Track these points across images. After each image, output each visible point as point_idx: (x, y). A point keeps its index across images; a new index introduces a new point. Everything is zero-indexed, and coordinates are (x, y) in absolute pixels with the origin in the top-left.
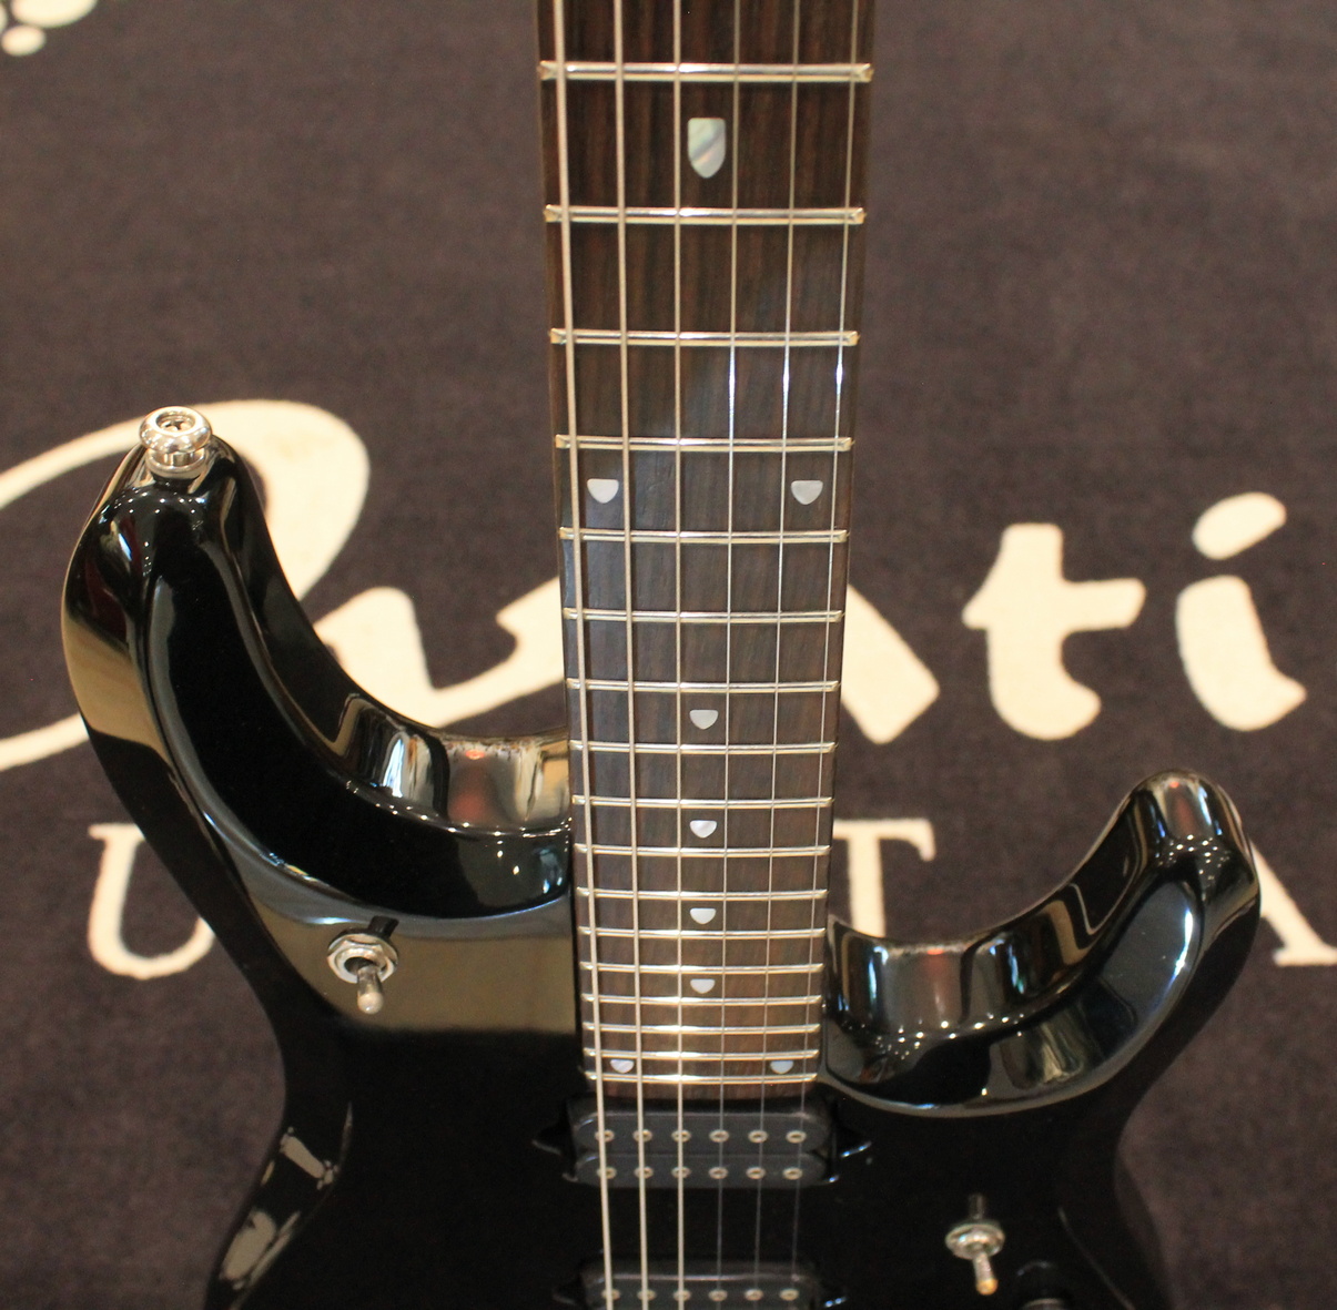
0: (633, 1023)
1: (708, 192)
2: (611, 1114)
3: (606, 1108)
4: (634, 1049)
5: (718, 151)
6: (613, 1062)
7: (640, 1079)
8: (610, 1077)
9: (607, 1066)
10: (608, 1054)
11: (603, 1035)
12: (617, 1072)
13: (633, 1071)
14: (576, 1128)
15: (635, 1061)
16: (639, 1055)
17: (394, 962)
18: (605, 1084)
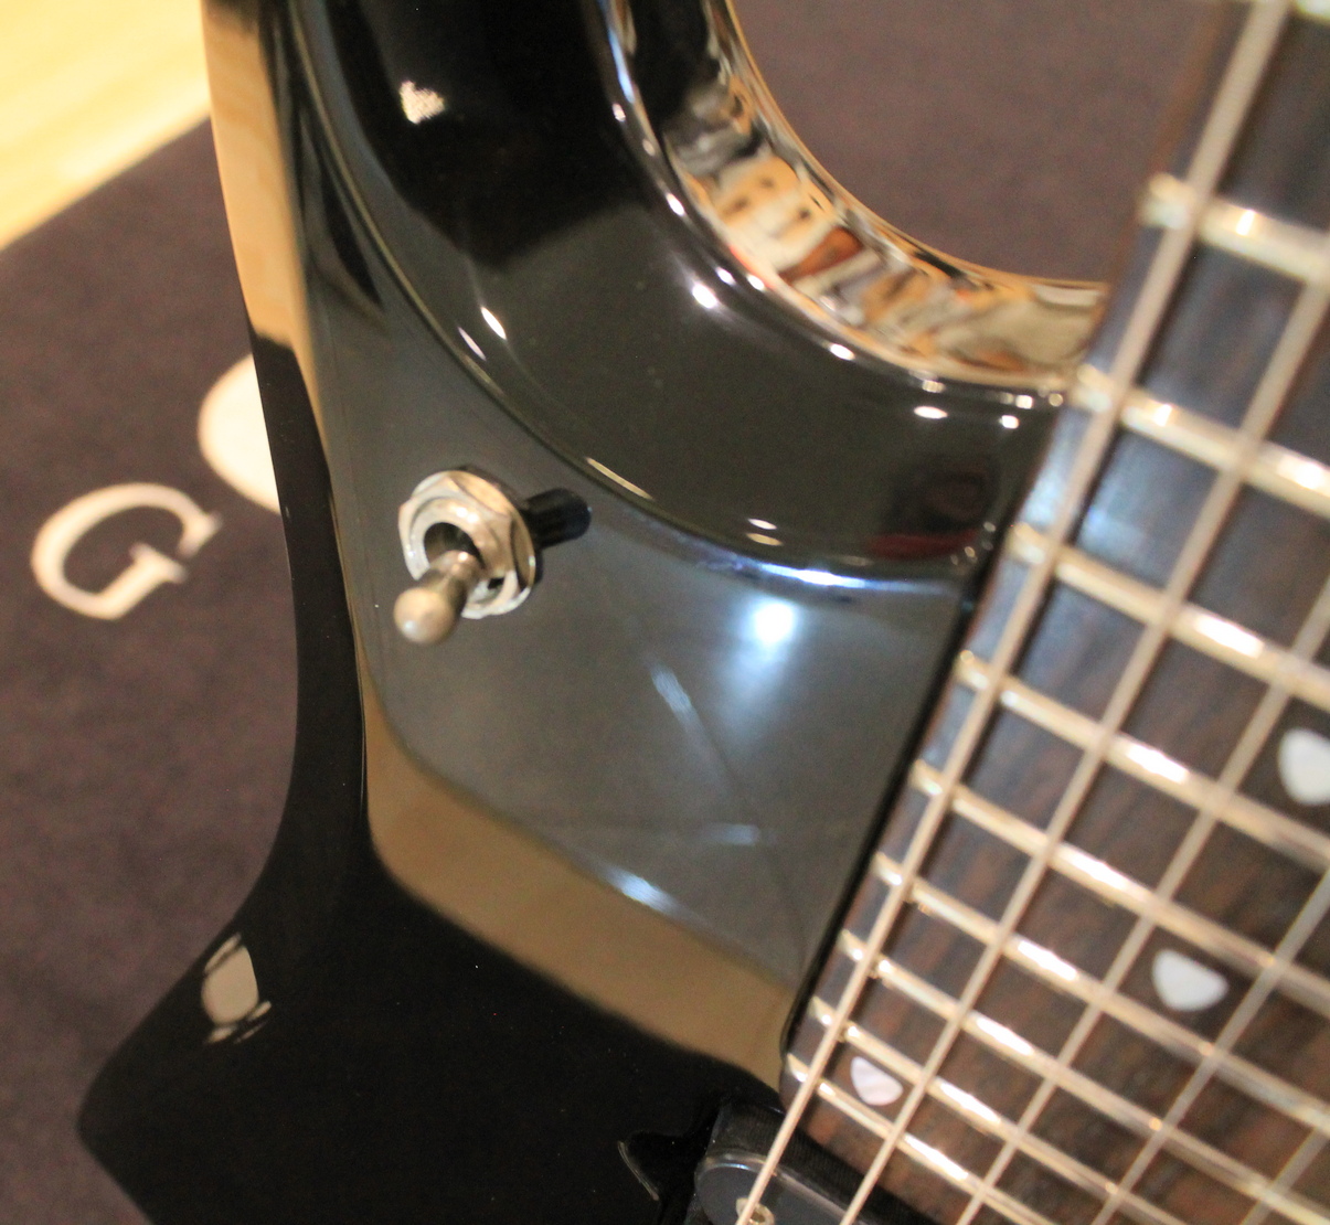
0: (953, 989)
2: (790, 1180)
3: (786, 1160)
4: (920, 1058)
6: (859, 1065)
7: (892, 1135)
8: (834, 1094)
9: (838, 1063)
10: (855, 1034)
11: (872, 985)
12: (854, 1090)
13: (889, 1111)
14: (710, 1163)
15: (907, 1087)
16: (921, 1077)
17: (522, 584)
18: (815, 1102)
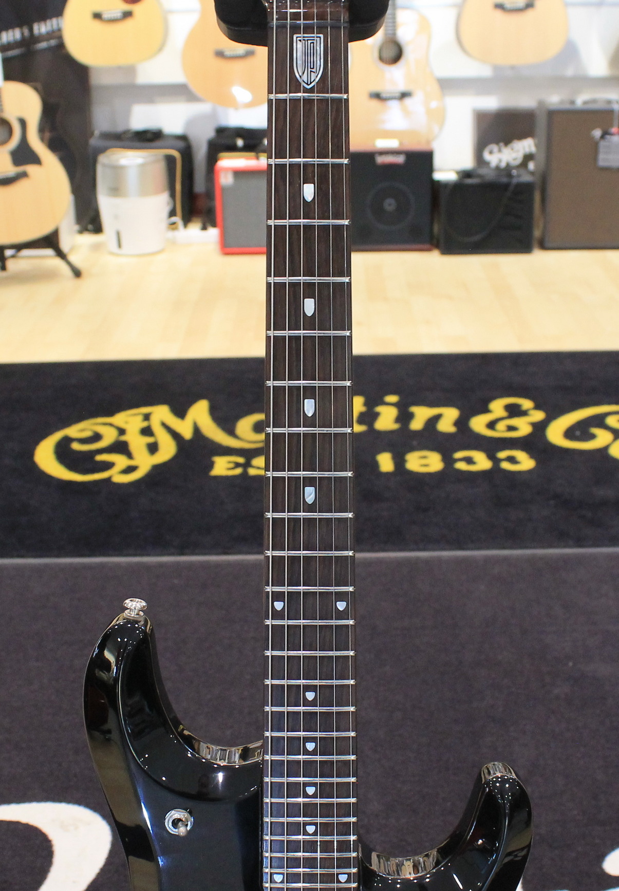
1: (310, 508)
5: (313, 495)
6: (275, 875)
7: (285, 886)
8: (273, 885)
12: (277, 883)
13: (283, 881)
